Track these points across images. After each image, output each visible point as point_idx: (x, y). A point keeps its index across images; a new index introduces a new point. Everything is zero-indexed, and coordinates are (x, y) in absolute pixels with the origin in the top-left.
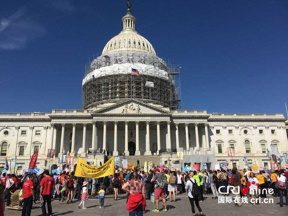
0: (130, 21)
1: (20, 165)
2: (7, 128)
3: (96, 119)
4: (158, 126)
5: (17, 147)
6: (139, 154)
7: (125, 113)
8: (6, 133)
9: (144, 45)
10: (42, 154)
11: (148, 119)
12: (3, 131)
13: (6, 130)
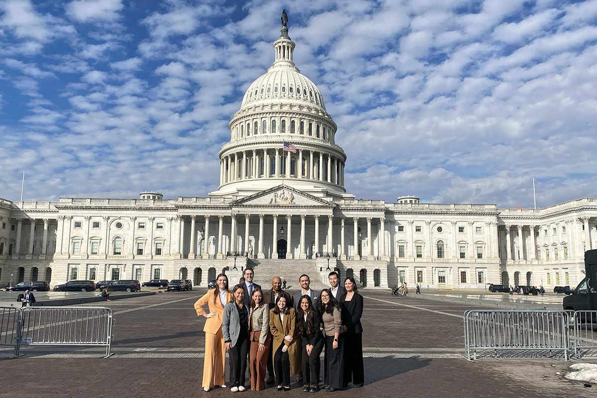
0: (286, 48)
1: (139, 267)
2: (120, 218)
3: (236, 210)
4: (317, 222)
5: (135, 242)
6: (291, 257)
7: (273, 203)
8: (119, 225)
10: (166, 254)
11: (303, 212)
12: (115, 223)
13: (119, 221)
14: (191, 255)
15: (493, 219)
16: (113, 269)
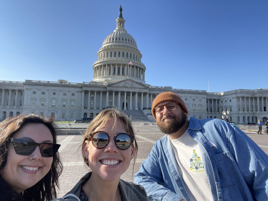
0: (122, 22)
1: (64, 112)
2: (54, 90)
4: (142, 95)
5: (62, 101)
6: (132, 109)
8: (54, 94)
9: (131, 42)
10: (76, 107)
11: (137, 90)
12: (52, 92)
13: (54, 91)
14: (89, 108)
15: (205, 96)
16: (52, 113)
